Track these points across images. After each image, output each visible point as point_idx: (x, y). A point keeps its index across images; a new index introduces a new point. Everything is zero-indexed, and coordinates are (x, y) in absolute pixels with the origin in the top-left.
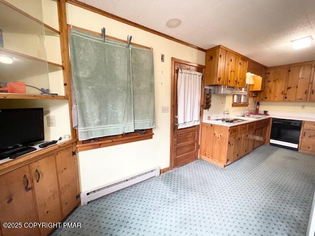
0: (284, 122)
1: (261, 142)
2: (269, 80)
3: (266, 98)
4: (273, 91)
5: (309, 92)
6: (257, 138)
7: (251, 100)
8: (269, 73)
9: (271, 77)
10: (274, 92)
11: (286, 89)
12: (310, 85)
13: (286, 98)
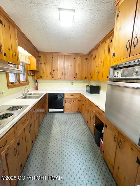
0: (55, 95)
1: (43, 113)
2: (41, 62)
3: (41, 77)
4: (45, 71)
5: (64, 74)
6: (41, 111)
7: (30, 79)
8: (40, 57)
9: (42, 60)
10: (46, 73)
11: (52, 71)
12: (64, 69)
13: (53, 77)
